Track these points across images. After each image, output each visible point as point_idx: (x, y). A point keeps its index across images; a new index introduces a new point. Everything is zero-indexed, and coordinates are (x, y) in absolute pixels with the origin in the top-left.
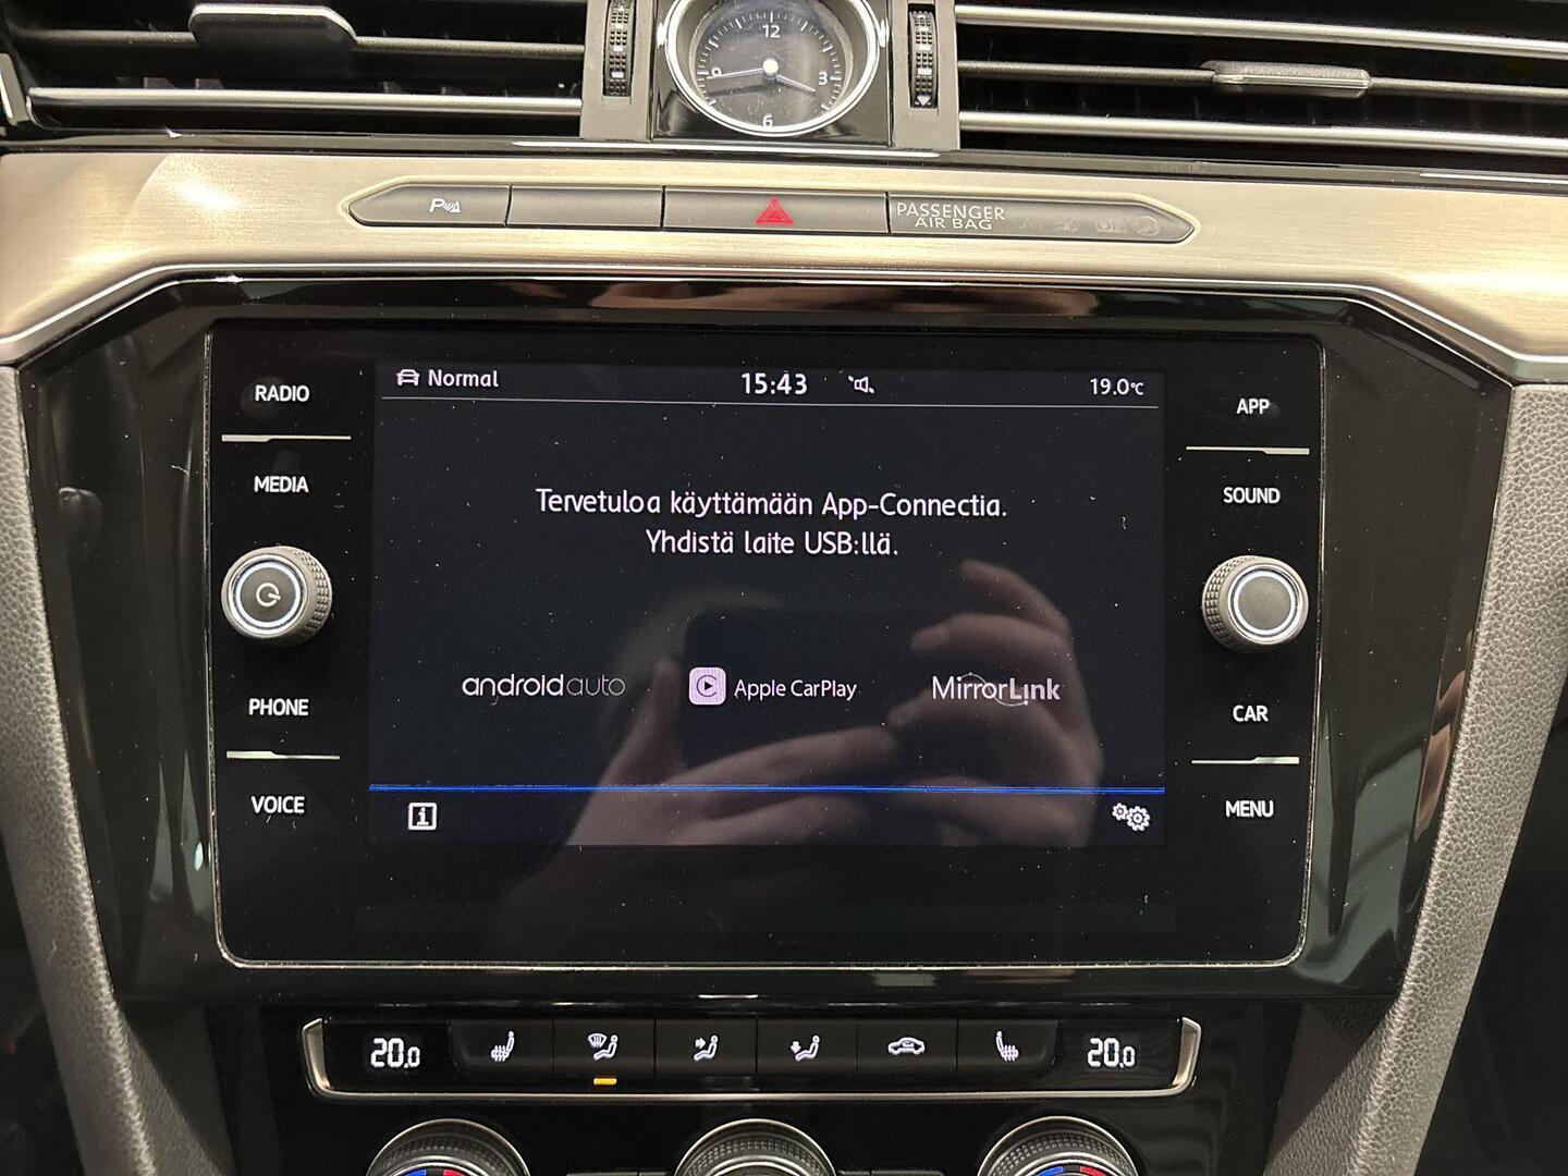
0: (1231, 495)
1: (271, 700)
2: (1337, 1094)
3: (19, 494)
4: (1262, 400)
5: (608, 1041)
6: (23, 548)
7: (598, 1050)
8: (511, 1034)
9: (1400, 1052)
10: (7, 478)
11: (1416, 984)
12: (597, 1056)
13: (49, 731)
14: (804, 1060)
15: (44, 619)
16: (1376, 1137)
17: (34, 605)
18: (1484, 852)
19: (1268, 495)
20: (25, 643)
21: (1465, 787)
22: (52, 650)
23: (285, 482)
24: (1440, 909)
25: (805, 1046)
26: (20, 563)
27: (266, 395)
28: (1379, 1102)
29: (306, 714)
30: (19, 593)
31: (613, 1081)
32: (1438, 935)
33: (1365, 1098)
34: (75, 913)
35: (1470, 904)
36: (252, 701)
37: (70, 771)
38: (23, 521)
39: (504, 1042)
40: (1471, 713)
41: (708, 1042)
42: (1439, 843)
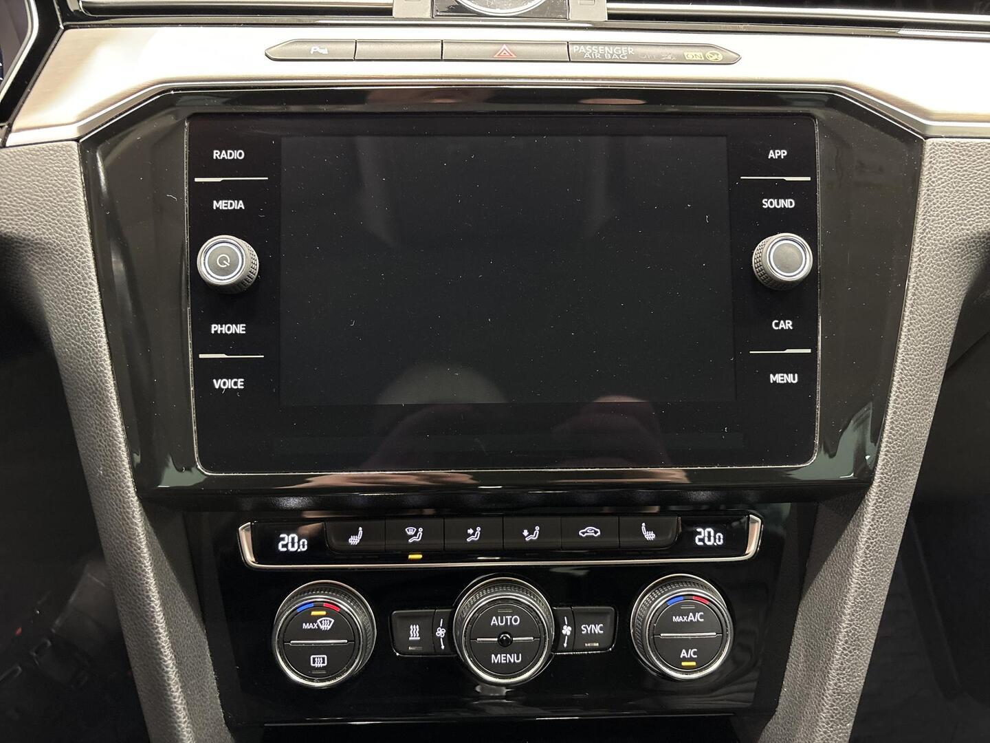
0: (767, 203)
1: (224, 325)
2: (841, 546)
3: (81, 210)
4: (782, 151)
5: (417, 532)
6: (84, 240)
7: (411, 536)
8: (360, 529)
9: (874, 515)
10: (74, 201)
11: (882, 476)
12: (410, 541)
13: (99, 342)
14: (531, 540)
15: (96, 280)
16: (863, 565)
17: (90, 272)
18: (918, 401)
19: (788, 203)
20: (85, 293)
21: (906, 363)
22: (101, 297)
23: (231, 204)
24: (894, 432)
25: (531, 533)
26: (82, 249)
27: (220, 156)
28: (864, 545)
29: (244, 332)
30: (82, 265)
31: (420, 556)
32: (893, 447)
33: (855, 544)
34: (114, 445)
35: (912, 431)
36: (213, 326)
37: (111, 365)
38: (84, 225)
39: (356, 534)
40: (908, 321)
41: (475, 531)
42: (892, 395)
